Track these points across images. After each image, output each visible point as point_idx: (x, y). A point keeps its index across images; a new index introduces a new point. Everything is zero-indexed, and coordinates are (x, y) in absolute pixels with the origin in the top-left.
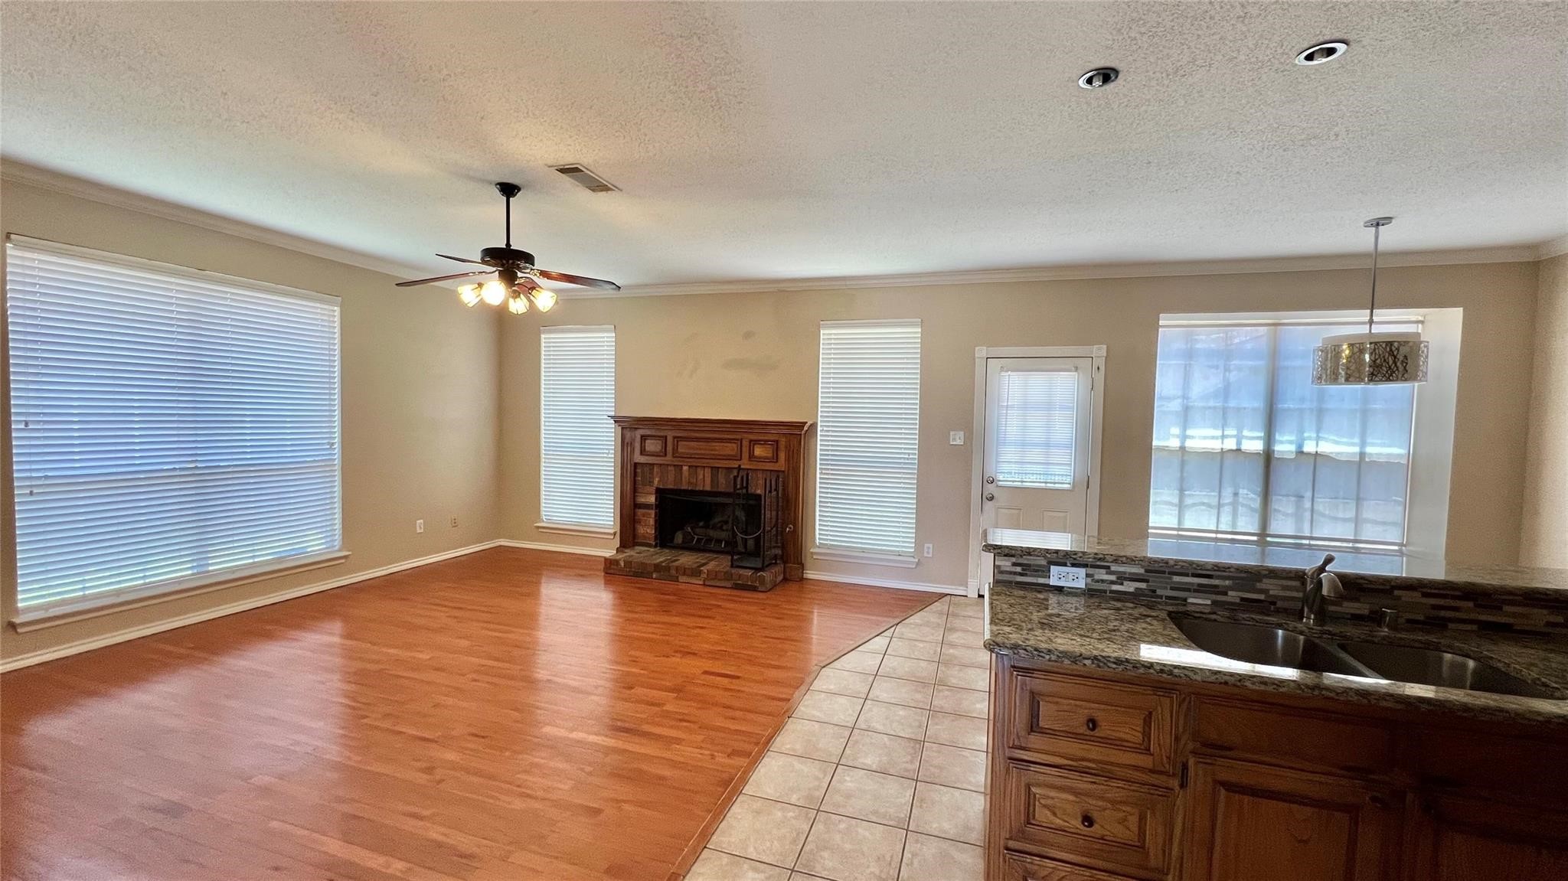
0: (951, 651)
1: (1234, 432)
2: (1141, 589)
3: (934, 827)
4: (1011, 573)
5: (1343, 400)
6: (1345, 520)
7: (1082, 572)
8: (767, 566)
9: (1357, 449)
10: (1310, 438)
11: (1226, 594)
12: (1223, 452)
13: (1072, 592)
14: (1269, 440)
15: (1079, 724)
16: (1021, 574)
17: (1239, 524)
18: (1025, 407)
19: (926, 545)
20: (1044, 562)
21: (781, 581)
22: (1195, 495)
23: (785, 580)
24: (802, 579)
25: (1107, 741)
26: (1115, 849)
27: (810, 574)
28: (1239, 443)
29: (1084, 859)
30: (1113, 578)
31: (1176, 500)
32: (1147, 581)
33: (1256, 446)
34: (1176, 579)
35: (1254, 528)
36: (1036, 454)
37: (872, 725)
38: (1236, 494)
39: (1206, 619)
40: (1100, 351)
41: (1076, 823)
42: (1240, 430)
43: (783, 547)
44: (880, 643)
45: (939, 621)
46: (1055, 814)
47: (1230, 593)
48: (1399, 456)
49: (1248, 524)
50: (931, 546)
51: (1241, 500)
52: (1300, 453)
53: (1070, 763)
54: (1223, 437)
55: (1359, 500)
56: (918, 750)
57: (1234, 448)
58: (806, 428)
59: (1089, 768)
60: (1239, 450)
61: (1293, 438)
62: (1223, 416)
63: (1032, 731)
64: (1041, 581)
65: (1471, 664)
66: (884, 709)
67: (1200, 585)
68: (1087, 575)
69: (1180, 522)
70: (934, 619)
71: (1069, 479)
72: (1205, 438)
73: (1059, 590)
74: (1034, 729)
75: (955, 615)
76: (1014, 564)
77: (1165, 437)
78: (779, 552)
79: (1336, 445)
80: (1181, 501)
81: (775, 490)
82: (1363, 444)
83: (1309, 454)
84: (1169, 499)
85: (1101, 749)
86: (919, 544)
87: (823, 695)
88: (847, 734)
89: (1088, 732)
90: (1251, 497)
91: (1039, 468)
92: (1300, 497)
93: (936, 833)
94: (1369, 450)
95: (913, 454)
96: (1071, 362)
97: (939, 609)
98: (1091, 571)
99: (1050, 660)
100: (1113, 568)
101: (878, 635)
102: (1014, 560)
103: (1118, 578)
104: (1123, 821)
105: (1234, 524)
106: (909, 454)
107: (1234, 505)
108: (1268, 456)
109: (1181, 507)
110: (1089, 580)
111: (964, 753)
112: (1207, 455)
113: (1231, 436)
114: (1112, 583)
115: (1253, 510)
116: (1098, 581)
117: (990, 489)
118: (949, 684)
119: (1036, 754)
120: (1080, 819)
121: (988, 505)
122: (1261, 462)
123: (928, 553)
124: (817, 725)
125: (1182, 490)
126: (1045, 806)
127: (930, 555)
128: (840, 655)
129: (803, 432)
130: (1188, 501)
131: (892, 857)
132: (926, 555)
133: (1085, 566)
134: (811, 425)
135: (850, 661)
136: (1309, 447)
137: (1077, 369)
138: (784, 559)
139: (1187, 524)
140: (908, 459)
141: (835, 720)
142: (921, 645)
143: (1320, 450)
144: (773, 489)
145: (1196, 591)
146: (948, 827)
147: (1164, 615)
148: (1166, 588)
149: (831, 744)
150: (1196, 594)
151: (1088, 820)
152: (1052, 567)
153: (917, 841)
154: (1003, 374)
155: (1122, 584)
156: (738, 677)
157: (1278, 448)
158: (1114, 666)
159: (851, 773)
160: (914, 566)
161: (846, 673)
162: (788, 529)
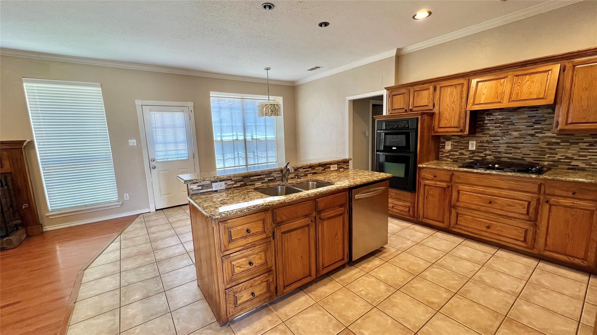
0: (154, 235)
1: (236, 134)
2: (242, 184)
3: (181, 304)
4: (197, 190)
5: (261, 122)
6: (264, 157)
7: (223, 183)
8: (11, 233)
9: (265, 137)
10: (254, 134)
11: (264, 180)
12: (233, 141)
13: (221, 191)
14: (245, 136)
15: (244, 233)
16: (201, 189)
17: (240, 163)
18: (163, 127)
19: (125, 195)
20: (209, 183)
21: (26, 238)
22: (229, 156)
23: (28, 236)
24: (43, 233)
25: (253, 235)
26: (259, 268)
27: (48, 228)
28: (237, 137)
29: (250, 277)
30: (233, 182)
31: (222, 158)
32: (243, 181)
33: (241, 138)
34: (252, 178)
35: (244, 164)
36: (171, 147)
37: (130, 282)
38: (238, 154)
39: (262, 189)
40: (191, 104)
41: (248, 266)
42: (237, 133)
43: (22, 219)
44: (115, 245)
45: (142, 226)
46: (241, 268)
47: (265, 179)
48: (274, 138)
49: (242, 162)
50: (127, 194)
51: (240, 155)
52: (253, 139)
53: (243, 247)
54: (233, 135)
55: (267, 151)
56: (159, 280)
57: (236, 139)
58: (25, 144)
59: (249, 246)
60: (237, 139)
61: (250, 135)
62: (233, 128)
63: (230, 242)
64: (209, 190)
65: (315, 183)
66: (133, 272)
67: (258, 178)
68: (225, 184)
69: (224, 166)
70: (139, 226)
71: (187, 155)
72: (228, 137)
73: (216, 191)
74: (230, 241)
75: (149, 221)
76: (198, 186)
77: (217, 137)
78: (19, 221)
79: (260, 136)
80: (224, 158)
81: (6, 185)
82: (266, 135)
83: (255, 139)
84: (231, 157)
85: (252, 238)
86: (120, 195)
87: (92, 282)
88: (118, 292)
89: (249, 234)
90: (242, 154)
91: (173, 152)
92: (254, 152)
93: (183, 306)
94: (267, 137)
95: (108, 152)
96: (181, 108)
97: (139, 221)
98: (226, 182)
99: (233, 214)
100: (233, 179)
101: (112, 243)
102: (198, 184)
103: (235, 182)
104: (260, 258)
105: (239, 164)
106: (106, 153)
107: (238, 157)
108: (245, 140)
109: (224, 160)
110: (226, 185)
111: (180, 271)
112: (229, 142)
113: (235, 135)
114: (233, 184)
115: (244, 158)
116: (229, 185)
117: (153, 164)
118: (160, 248)
119: (233, 250)
120: (249, 265)
121: (153, 171)
122: (244, 141)
123: (127, 198)
124: (97, 297)
125: (223, 154)
126: (237, 267)
127: (128, 199)
128: (93, 260)
129: (23, 147)
130: (225, 158)
131: (169, 326)
132: (125, 199)
133: (224, 180)
134: (29, 142)
135: (102, 259)
136: (254, 137)
137: (183, 111)
138: (24, 224)
139: (227, 165)
140: (106, 155)
141: (108, 289)
142: (138, 238)
143: (257, 138)
144: (4, 184)
145: (257, 181)
146: (187, 300)
147: (253, 190)
148: (249, 182)
149: (110, 301)
150: (257, 182)
151: (250, 263)
152: (213, 184)
153: (177, 313)
154: (151, 112)
155: (236, 184)
156: (19, 302)
157: (247, 138)
158: (253, 208)
159: (130, 307)
160: (120, 206)
161: (101, 266)
162: (23, 207)
